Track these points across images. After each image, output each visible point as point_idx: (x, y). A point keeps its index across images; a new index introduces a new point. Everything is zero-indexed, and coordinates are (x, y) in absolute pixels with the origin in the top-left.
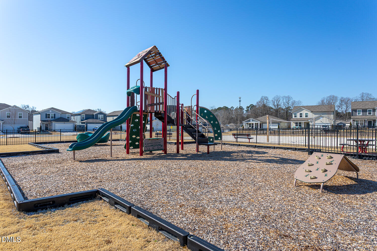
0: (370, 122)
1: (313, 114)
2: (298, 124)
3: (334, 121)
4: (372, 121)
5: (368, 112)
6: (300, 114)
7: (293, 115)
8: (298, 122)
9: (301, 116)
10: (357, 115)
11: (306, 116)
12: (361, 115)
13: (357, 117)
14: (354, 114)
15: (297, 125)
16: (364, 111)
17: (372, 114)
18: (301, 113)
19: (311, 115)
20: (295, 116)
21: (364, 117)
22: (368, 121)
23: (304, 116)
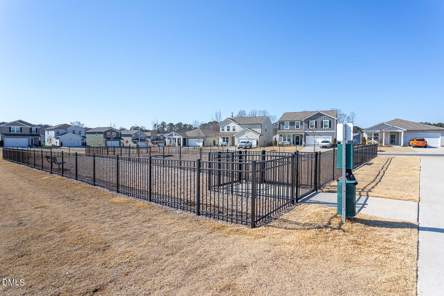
0: (298, 138)
1: (241, 128)
2: (226, 140)
3: (259, 136)
4: (300, 136)
5: (295, 126)
6: (228, 127)
7: (221, 129)
8: (226, 137)
9: (228, 130)
10: (285, 129)
11: (234, 130)
12: (289, 129)
13: (284, 131)
14: (281, 128)
15: (224, 141)
16: (292, 123)
17: (300, 128)
18: (228, 125)
19: (238, 129)
20: (223, 130)
21: (291, 131)
22: (296, 137)
23: (231, 131)
